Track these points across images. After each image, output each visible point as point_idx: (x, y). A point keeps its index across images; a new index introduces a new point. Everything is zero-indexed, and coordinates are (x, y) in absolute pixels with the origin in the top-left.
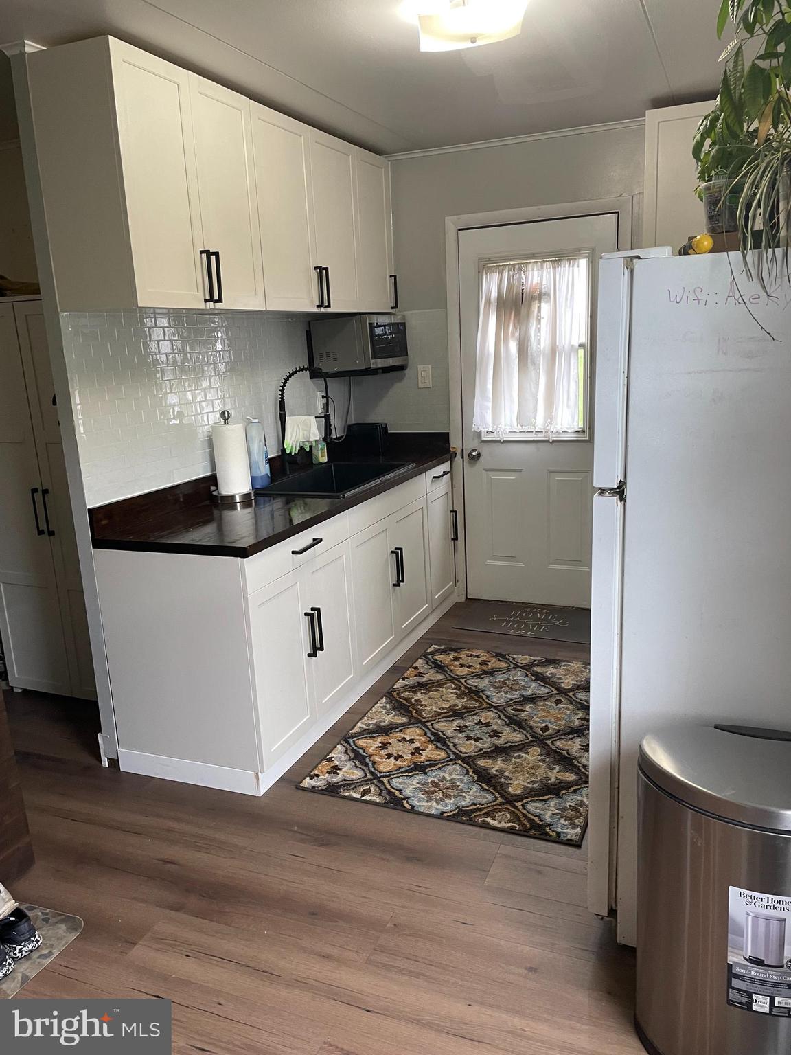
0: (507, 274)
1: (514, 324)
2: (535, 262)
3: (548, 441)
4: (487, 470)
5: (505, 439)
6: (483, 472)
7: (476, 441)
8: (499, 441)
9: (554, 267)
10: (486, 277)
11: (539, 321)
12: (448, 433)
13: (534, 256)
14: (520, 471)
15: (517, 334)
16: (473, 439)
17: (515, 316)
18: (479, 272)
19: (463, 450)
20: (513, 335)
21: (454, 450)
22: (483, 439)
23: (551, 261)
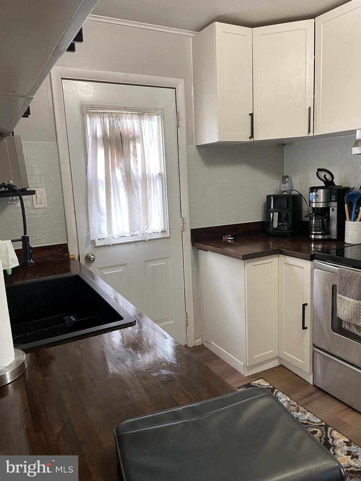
0: (107, 119)
1: (117, 157)
2: (126, 113)
3: (145, 241)
4: (99, 269)
5: (114, 243)
6: (97, 269)
7: (90, 247)
8: (109, 246)
9: (140, 119)
10: (90, 120)
11: (135, 156)
12: (67, 244)
13: (125, 109)
14: (125, 265)
15: (121, 165)
16: (86, 246)
17: (117, 151)
18: (83, 115)
19: (79, 255)
20: (118, 165)
21: (73, 257)
22: (97, 245)
23: (138, 114)
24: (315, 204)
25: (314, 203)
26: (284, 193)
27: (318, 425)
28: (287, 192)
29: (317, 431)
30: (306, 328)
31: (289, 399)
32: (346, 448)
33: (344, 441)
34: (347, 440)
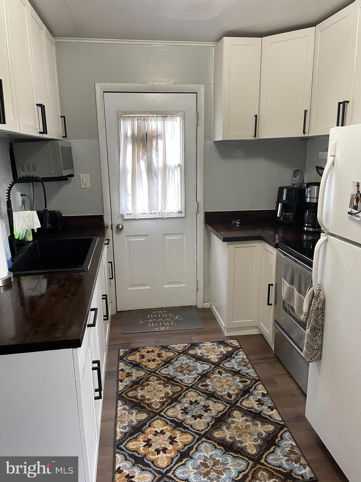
0: (136, 122)
1: (143, 152)
2: (152, 116)
3: (163, 218)
4: (127, 236)
5: (139, 218)
6: (125, 237)
7: (120, 219)
8: (135, 219)
9: (164, 121)
10: (123, 123)
11: (157, 150)
12: (103, 215)
13: (152, 113)
14: (147, 235)
15: (145, 158)
16: (118, 218)
17: (143, 146)
18: (118, 119)
19: (112, 225)
20: (142, 158)
21: (107, 225)
22: (125, 218)
23: (162, 116)
24: (309, 199)
27: (252, 378)
28: (296, 185)
30: (271, 305)
31: (245, 357)
32: (259, 397)
33: (262, 393)
34: (266, 392)
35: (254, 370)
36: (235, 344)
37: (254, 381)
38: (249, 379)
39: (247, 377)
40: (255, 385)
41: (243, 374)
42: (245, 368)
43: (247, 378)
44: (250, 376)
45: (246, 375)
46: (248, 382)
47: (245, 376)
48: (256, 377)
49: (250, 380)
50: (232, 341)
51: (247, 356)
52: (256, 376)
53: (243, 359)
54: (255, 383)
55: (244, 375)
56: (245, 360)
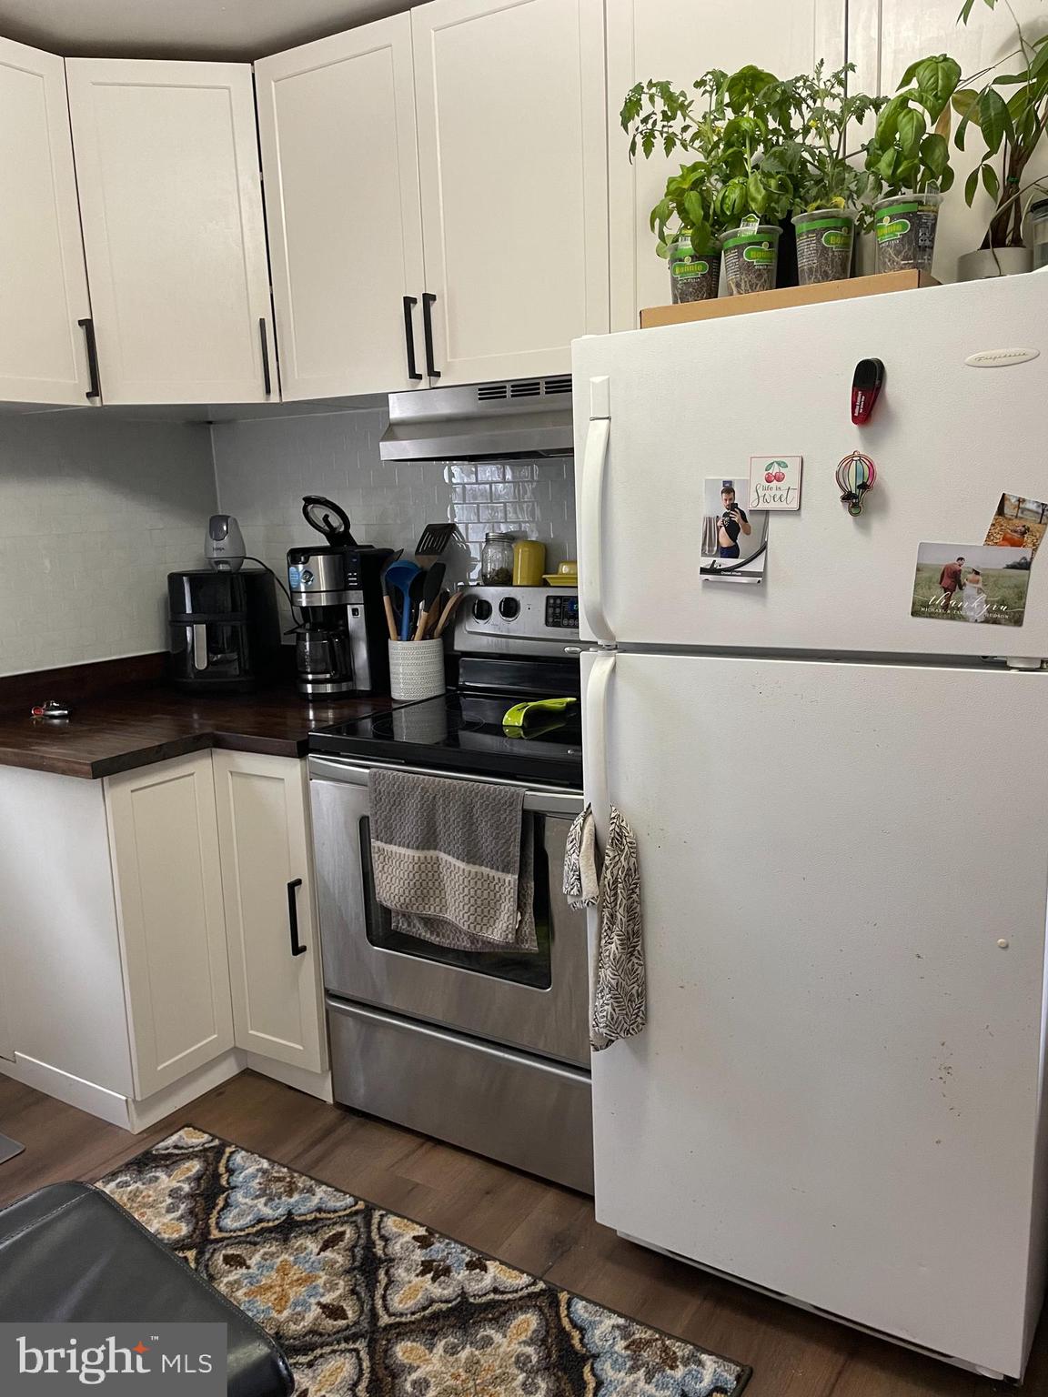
24: (307, 597)
25: (304, 595)
26: (221, 567)
27: (347, 1215)
28: (226, 562)
29: (343, 1233)
30: (304, 949)
31: (265, 1164)
32: (419, 1255)
33: (415, 1238)
34: (422, 1231)
35: (329, 1186)
36: (195, 1141)
37: (359, 1219)
38: (343, 1224)
39: (330, 1219)
40: (374, 1227)
41: (309, 1217)
42: (296, 1197)
43: (335, 1224)
44: (335, 1211)
45: (318, 1215)
46: (348, 1232)
47: (322, 1219)
48: (356, 1204)
49: (346, 1222)
50: (175, 1137)
51: (269, 1160)
52: (349, 1200)
53: (265, 1172)
54: (368, 1224)
55: (316, 1220)
56: (275, 1175)
